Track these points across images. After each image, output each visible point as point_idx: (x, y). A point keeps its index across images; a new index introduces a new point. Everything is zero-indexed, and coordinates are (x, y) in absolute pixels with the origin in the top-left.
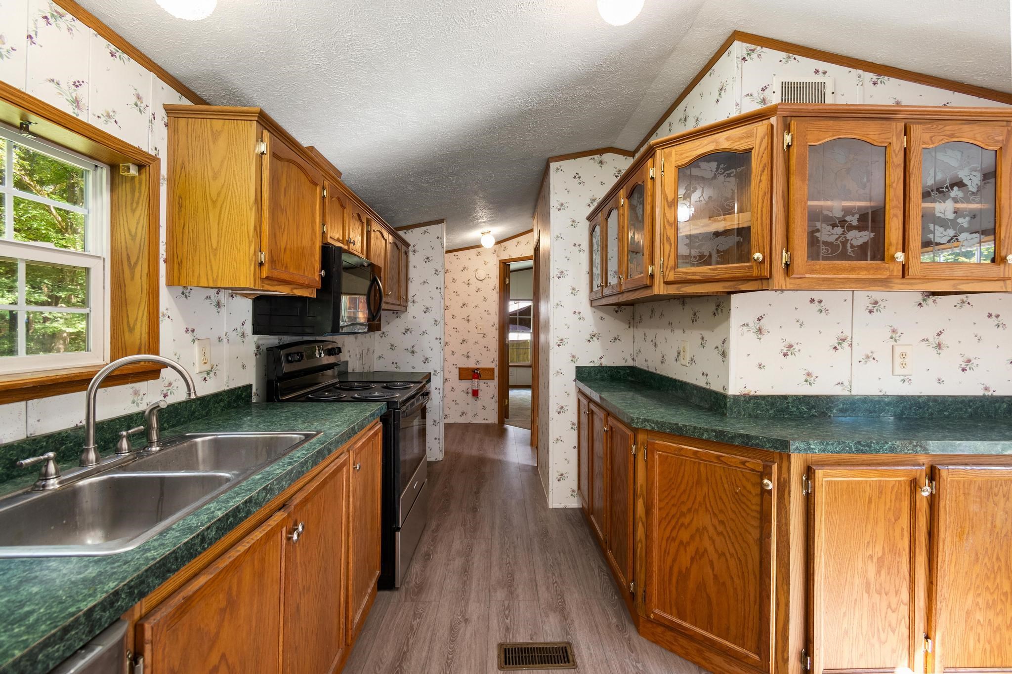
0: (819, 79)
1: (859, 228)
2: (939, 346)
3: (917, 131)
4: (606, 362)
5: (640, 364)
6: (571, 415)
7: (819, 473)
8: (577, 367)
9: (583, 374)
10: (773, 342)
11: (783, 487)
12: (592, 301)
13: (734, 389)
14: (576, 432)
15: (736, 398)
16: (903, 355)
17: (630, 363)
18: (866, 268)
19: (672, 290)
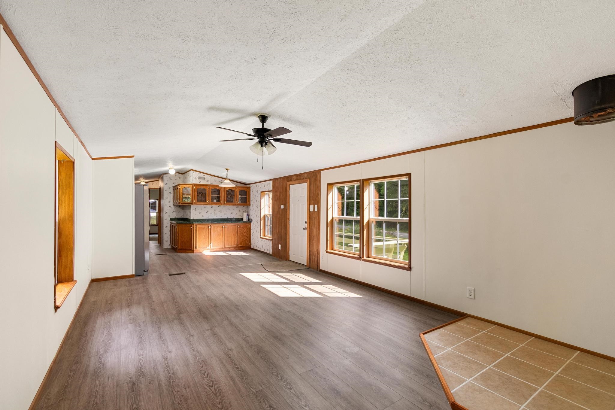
0: (204, 176)
1: (203, 198)
2: (221, 212)
3: (210, 187)
4: (177, 217)
5: (184, 217)
6: (169, 228)
7: (197, 226)
8: (170, 218)
9: (171, 219)
10: (198, 211)
11: (193, 228)
12: (173, 204)
13: (192, 218)
14: (170, 232)
15: (192, 219)
16: (216, 213)
17: (183, 217)
18: (204, 203)
19: (182, 204)
